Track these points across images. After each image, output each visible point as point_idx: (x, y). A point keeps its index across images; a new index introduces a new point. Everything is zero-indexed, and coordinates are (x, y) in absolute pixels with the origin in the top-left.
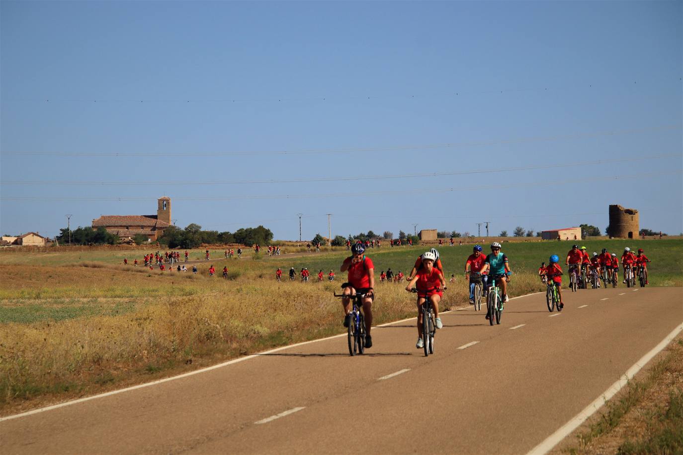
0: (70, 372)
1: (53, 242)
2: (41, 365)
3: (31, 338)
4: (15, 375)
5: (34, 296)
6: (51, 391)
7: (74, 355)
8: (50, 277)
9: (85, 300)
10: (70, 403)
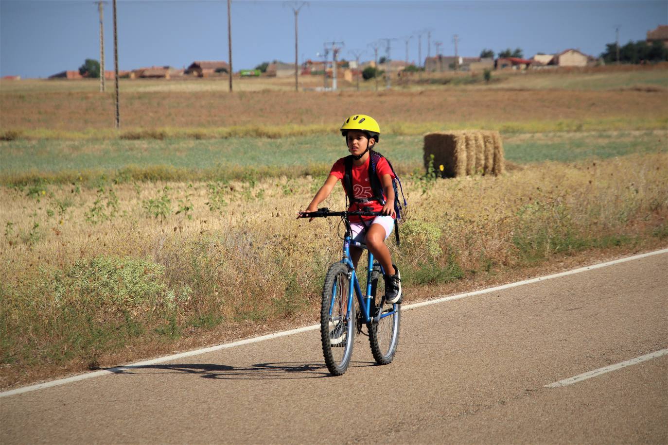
0: (622, 222)
1: (597, 60)
2: (586, 213)
3: (572, 181)
4: (555, 225)
5: (574, 128)
6: (598, 245)
7: (626, 200)
8: (593, 104)
9: (637, 133)
10: (623, 260)
